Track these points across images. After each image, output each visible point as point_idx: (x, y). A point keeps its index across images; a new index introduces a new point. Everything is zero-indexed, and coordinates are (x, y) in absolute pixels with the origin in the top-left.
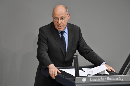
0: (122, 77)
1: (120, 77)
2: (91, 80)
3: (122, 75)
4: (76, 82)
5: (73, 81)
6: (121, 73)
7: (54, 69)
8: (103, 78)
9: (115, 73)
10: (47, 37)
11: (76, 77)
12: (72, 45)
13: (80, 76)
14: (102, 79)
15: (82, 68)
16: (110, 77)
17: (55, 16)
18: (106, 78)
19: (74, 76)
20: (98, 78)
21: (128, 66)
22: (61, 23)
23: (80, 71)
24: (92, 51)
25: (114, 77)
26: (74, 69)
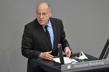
0: (102, 61)
1: (101, 61)
2: (75, 66)
3: (103, 60)
4: (62, 69)
5: (59, 69)
6: (101, 58)
8: (85, 63)
11: (62, 65)
13: (65, 64)
14: (85, 65)
16: (92, 62)
17: (38, 12)
18: (89, 63)
20: (81, 64)
21: (107, 51)
22: (43, 18)
25: (95, 62)
26: (59, 58)
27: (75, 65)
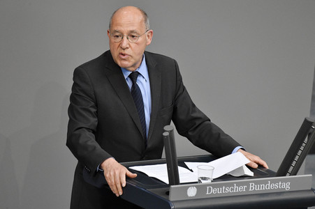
0: (286, 181)
1: (283, 181)
2: (209, 191)
3: (288, 177)
4: (172, 197)
5: (164, 197)
6: (283, 172)
7: (117, 169)
8: (238, 185)
9: (268, 171)
10: (94, 91)
11: (172, 186)
12: (163, 108)
13: (181, 182)
14: (237, 189)
15: (186, 163)
16: (256, 183)
17: (116, 29)
18: (247, 184)
19: (167, 182)
20: (226, 185)
21: (300, 152)
22: (128, 46)
23: (181, 169)
24: (208, 122)
25: (266, 182)
26: (165, 165)
27: (210, 189)
